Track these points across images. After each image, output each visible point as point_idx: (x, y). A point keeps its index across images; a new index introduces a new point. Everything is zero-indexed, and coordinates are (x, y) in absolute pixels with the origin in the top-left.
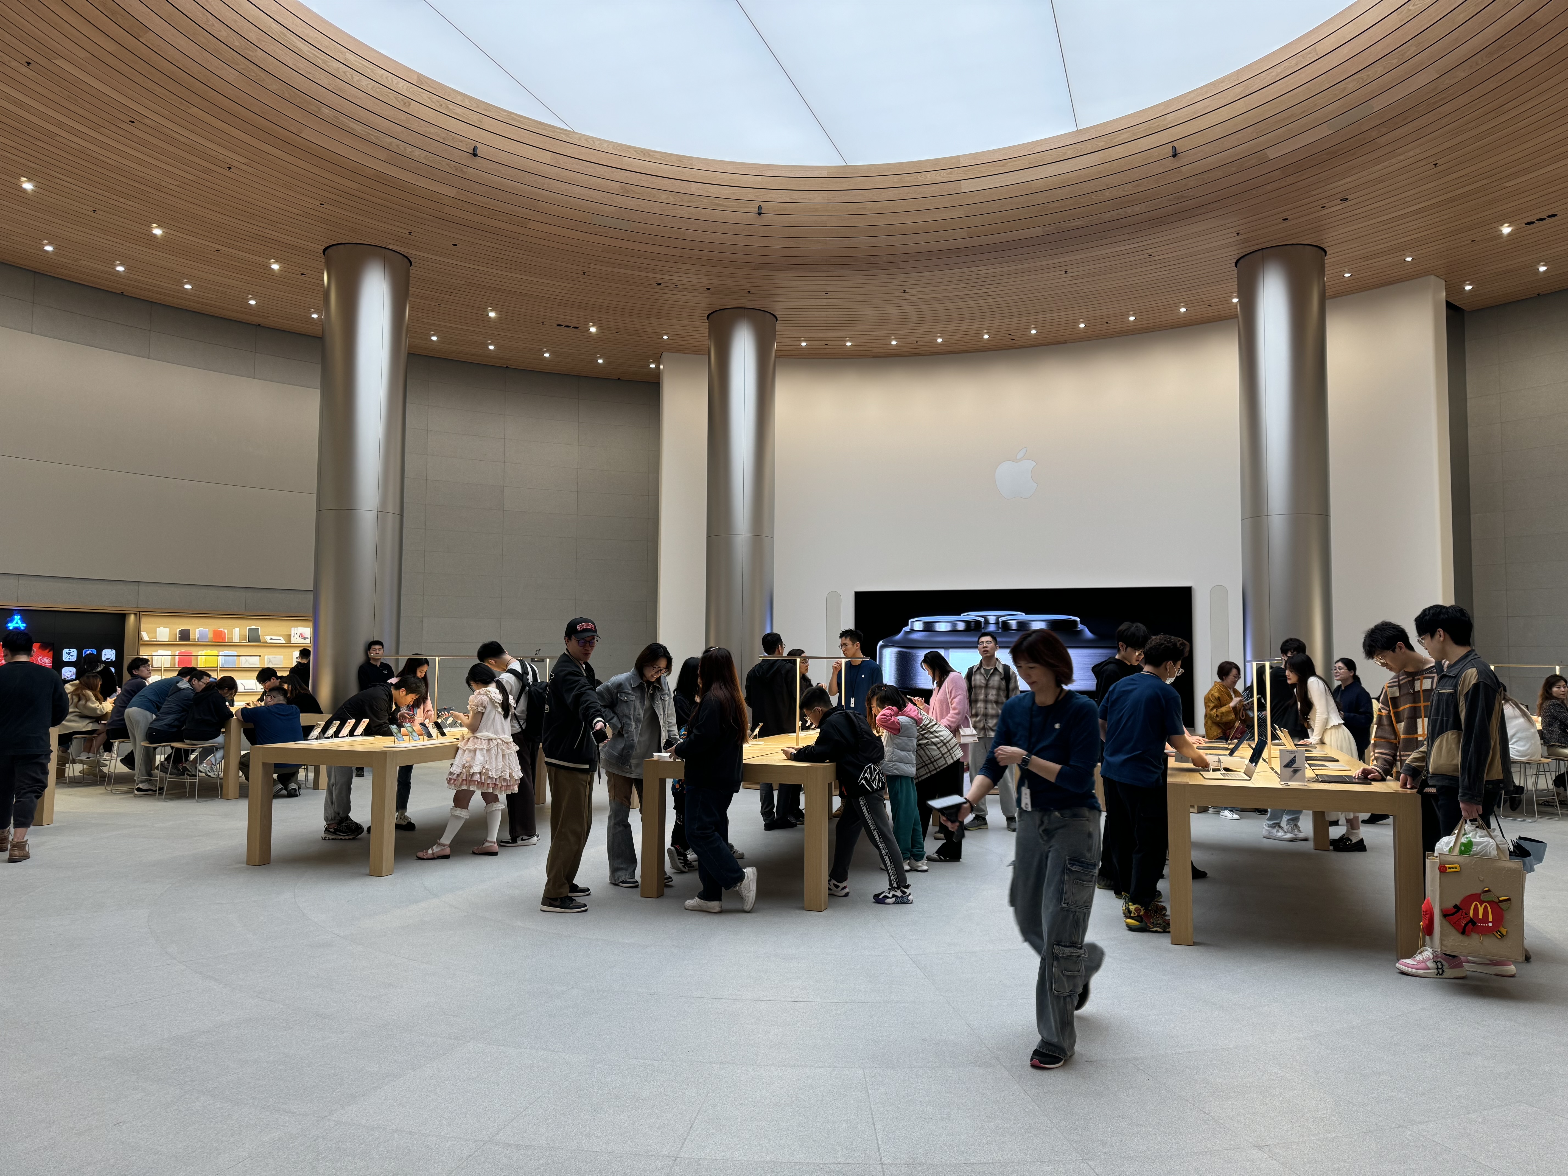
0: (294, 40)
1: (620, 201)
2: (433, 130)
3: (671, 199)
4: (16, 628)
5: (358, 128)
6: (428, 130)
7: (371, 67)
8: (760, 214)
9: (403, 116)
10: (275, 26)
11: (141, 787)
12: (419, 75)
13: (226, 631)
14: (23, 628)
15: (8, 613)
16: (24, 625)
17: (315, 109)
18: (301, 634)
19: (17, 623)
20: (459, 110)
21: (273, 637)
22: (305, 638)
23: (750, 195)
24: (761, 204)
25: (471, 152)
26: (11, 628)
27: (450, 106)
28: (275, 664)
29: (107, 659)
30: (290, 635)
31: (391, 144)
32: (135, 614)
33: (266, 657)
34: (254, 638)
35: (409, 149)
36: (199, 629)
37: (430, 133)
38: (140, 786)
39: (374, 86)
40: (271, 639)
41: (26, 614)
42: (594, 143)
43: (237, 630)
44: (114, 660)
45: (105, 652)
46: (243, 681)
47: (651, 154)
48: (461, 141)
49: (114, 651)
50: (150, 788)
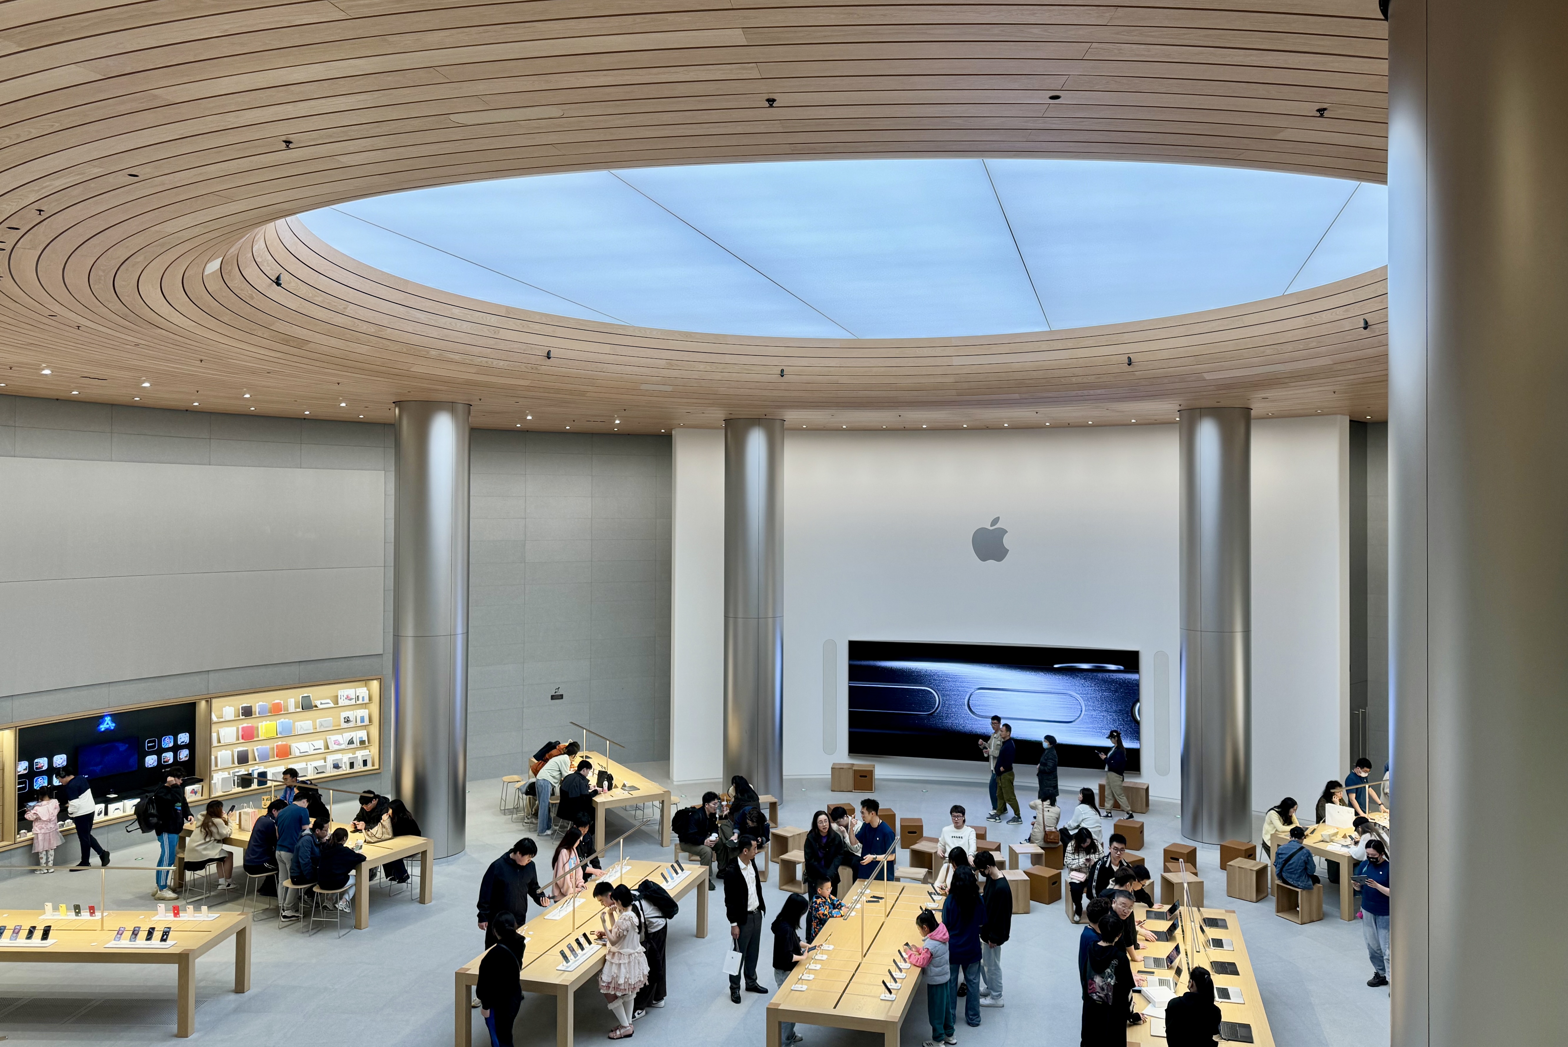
0: (416, 313)
1: (666, 373)
2: (516, 345)
3: (708, 368)
4: (107, 729)
5: (457, 357)
6: (512, 346)
7: (471, 313)
8: (782, 376)
9: (492, 341)
10: (402, 309)
11: (286, 915)
12: (507, 308)
13: (282, 702)
14: (112, 728)
15: (100, 719)
16: (114, 725)
17: (425, 353)
18: (348, 696)
19: (108, 724)
20: (537, 326)
21: (323, 702)
22: (350, 700)
23: (775, 361)
24: (784, 368)
25: (546, 355)
26: (103, 730)
27: (530, 326)
28: (326, 727)
29: (182, 742)
30: (337, 696)
31: (481, 362)
32: (207, 701)
33: (318, 721)
34: (307, 706)
35: (495, 362)
36: (257, 702)
37: (513, 348)
38: (286, 913)
39: (472, 327)
40: (321, 704)
41: (115, 717)
42: (646, 332)
43: (291, 699)
44: (188, 742)
45: (180, 736)
46: (298, 745)
47: (693, 335)
48: (538, 349)
49: (188, 734)
50: (294, 914)
